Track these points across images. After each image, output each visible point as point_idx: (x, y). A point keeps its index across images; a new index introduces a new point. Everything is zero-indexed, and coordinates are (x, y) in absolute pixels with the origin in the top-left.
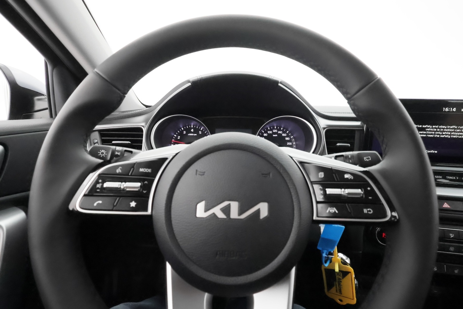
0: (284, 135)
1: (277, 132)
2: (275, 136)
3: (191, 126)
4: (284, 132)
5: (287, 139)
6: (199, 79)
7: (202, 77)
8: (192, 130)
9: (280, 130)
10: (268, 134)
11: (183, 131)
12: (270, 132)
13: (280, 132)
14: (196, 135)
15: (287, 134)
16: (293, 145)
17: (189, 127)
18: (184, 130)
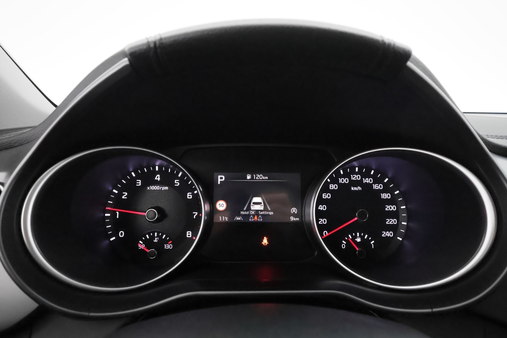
0: (375, 187)
1: (362, 180)
2: (355, 189)
3: (154, 168)
4: (376, 181)
5: (385, 196)
6: (152, 45)
7: (163, 36)
8: (158, 178)
9: (367, 175)
10: (340, 185)
11: (134, 180)
12: (345, 181)
13: (367, 181)
14: (167, 188)
15: (384, 184)
16: (400, 211)
17: (148, 169)
18: (138, 176)
